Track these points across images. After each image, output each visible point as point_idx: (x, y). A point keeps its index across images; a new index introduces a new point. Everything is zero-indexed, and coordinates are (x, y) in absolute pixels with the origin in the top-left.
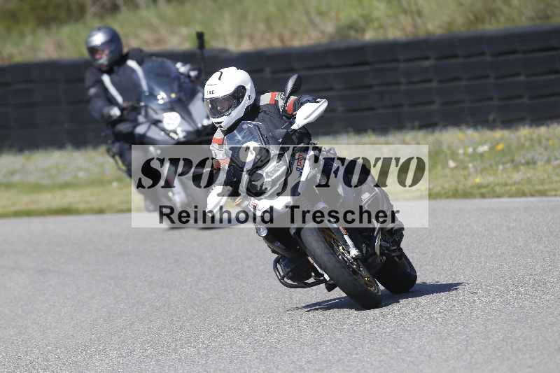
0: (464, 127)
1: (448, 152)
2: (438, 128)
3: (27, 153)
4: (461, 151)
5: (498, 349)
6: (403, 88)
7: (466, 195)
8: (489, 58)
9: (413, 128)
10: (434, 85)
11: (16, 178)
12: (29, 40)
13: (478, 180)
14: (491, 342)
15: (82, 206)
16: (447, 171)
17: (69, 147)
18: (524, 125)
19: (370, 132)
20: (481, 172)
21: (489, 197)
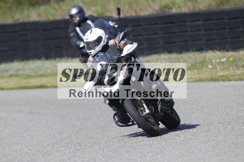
0: (215, 51)
1: (208, 61)
2: (204, 51)
3: (25, 62)
4: (214, 61)
5: (230, 147)
6: (189, 33)
7: (216, 80)
8: (226, 21)
9: (193, 51)
10: (202, 32)
11: (20, 72)
12: (26, 12)
13: (221, 74)
14: (227, 144)
15: (49, 85)
16: (208, 70)
17: (43, 59)
18: (241, 50)
19: (174, 53)
20: (223, 70)
21: (226, 81)
